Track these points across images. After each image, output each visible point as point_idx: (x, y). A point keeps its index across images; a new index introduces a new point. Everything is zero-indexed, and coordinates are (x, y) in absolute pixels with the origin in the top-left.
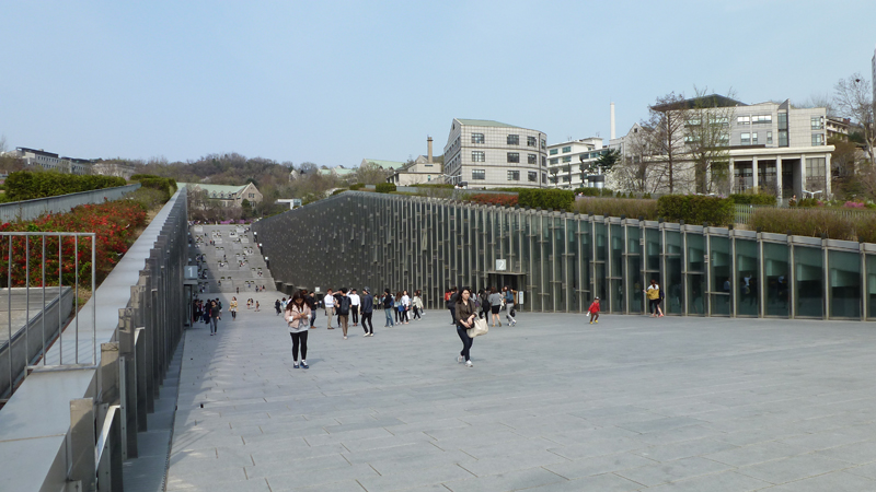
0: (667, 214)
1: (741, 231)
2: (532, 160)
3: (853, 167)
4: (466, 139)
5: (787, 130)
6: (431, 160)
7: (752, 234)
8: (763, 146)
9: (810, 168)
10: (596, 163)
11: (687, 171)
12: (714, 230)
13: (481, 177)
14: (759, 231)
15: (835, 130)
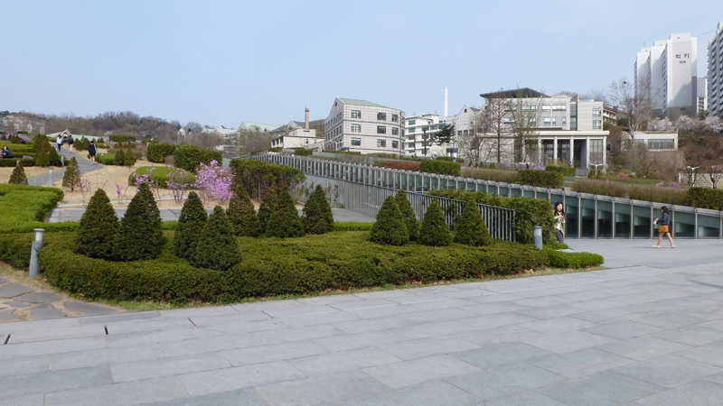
0: (524, 180)
1: (568, 192)
2: (395, 132)
3: (620, 145)
4: (347, 115)
5: (576, 117)
6: (307, 126)
7: (574, 193)
8: (560, 129)
9: (593, 146)
10: (436, 134)
11: (509, 145)
12: (553, 191)
13: (358, 143)
14: (579, 192)
15: (608, 116)
